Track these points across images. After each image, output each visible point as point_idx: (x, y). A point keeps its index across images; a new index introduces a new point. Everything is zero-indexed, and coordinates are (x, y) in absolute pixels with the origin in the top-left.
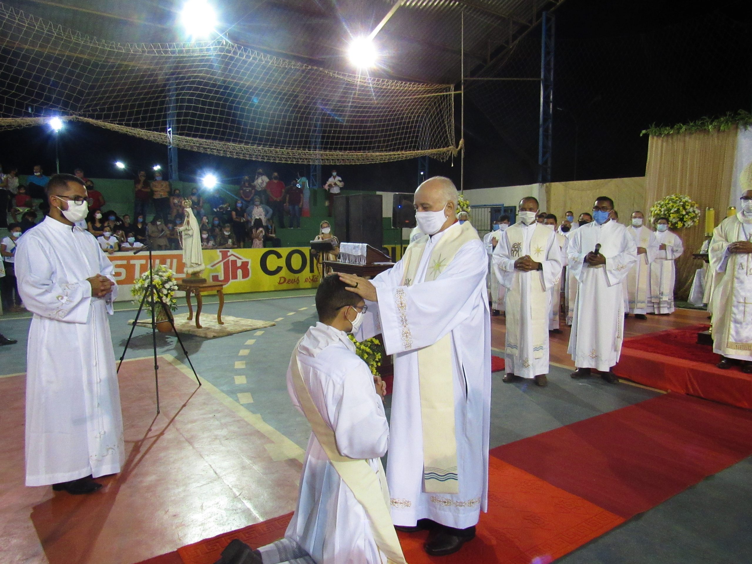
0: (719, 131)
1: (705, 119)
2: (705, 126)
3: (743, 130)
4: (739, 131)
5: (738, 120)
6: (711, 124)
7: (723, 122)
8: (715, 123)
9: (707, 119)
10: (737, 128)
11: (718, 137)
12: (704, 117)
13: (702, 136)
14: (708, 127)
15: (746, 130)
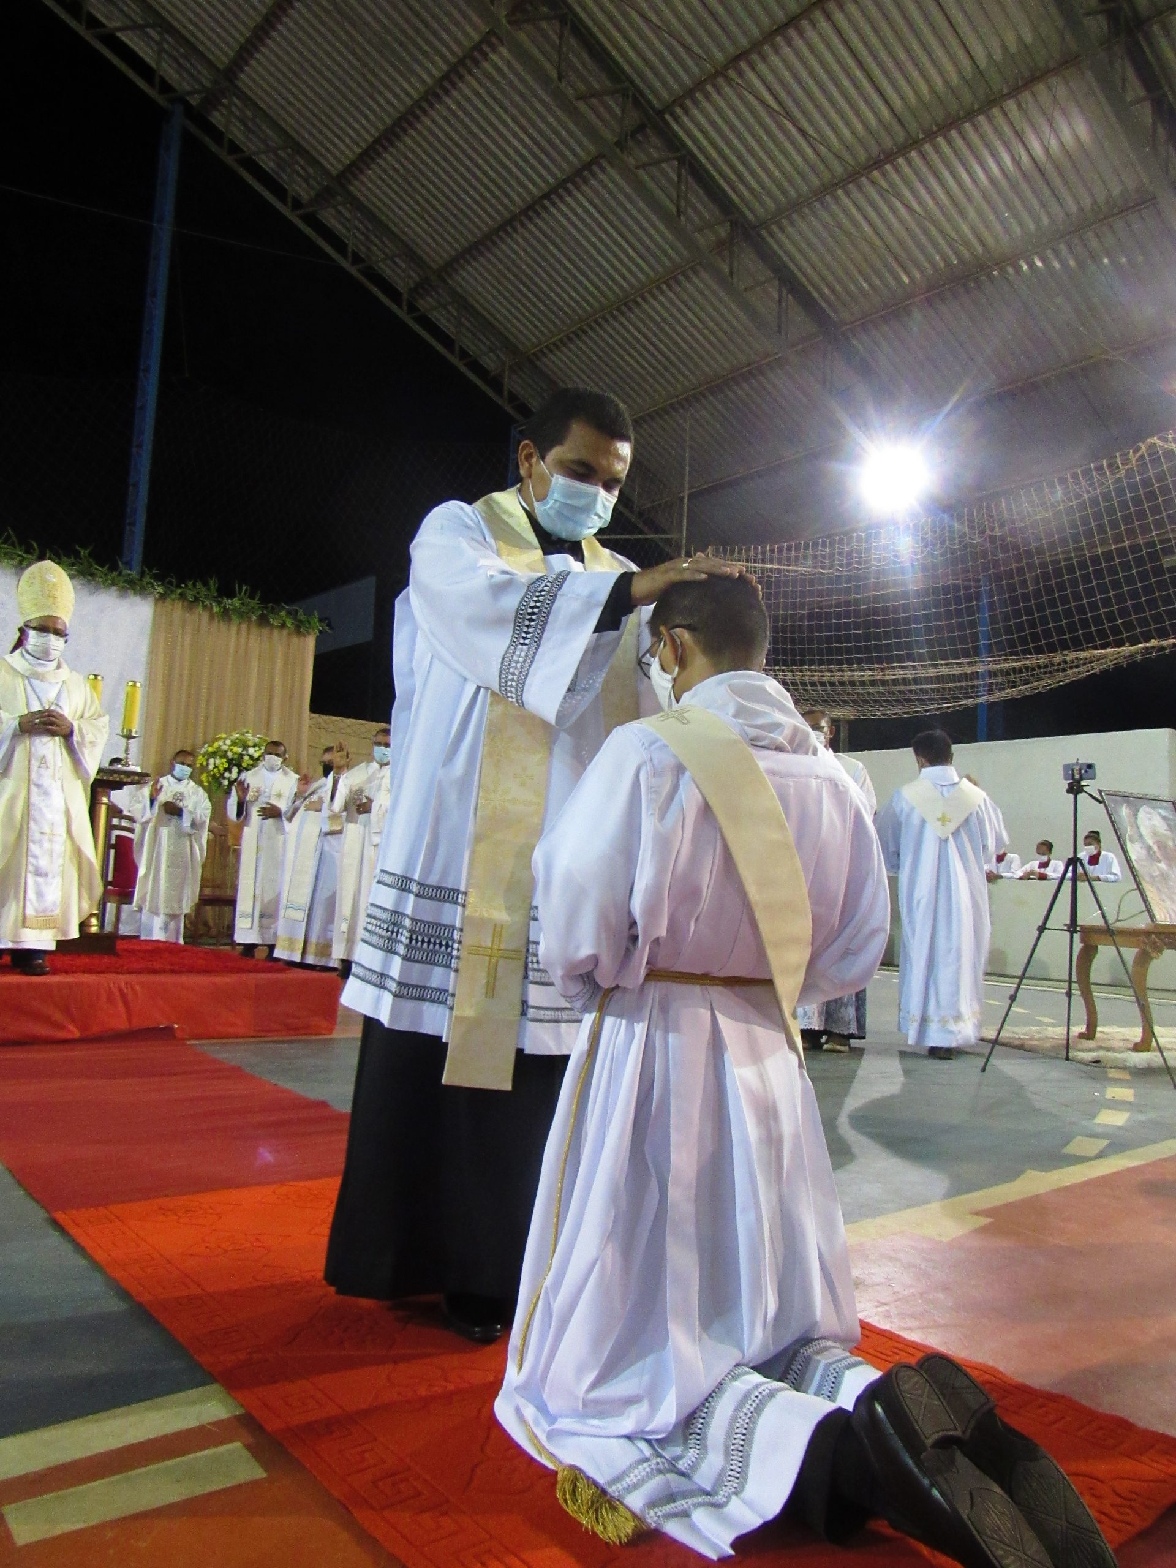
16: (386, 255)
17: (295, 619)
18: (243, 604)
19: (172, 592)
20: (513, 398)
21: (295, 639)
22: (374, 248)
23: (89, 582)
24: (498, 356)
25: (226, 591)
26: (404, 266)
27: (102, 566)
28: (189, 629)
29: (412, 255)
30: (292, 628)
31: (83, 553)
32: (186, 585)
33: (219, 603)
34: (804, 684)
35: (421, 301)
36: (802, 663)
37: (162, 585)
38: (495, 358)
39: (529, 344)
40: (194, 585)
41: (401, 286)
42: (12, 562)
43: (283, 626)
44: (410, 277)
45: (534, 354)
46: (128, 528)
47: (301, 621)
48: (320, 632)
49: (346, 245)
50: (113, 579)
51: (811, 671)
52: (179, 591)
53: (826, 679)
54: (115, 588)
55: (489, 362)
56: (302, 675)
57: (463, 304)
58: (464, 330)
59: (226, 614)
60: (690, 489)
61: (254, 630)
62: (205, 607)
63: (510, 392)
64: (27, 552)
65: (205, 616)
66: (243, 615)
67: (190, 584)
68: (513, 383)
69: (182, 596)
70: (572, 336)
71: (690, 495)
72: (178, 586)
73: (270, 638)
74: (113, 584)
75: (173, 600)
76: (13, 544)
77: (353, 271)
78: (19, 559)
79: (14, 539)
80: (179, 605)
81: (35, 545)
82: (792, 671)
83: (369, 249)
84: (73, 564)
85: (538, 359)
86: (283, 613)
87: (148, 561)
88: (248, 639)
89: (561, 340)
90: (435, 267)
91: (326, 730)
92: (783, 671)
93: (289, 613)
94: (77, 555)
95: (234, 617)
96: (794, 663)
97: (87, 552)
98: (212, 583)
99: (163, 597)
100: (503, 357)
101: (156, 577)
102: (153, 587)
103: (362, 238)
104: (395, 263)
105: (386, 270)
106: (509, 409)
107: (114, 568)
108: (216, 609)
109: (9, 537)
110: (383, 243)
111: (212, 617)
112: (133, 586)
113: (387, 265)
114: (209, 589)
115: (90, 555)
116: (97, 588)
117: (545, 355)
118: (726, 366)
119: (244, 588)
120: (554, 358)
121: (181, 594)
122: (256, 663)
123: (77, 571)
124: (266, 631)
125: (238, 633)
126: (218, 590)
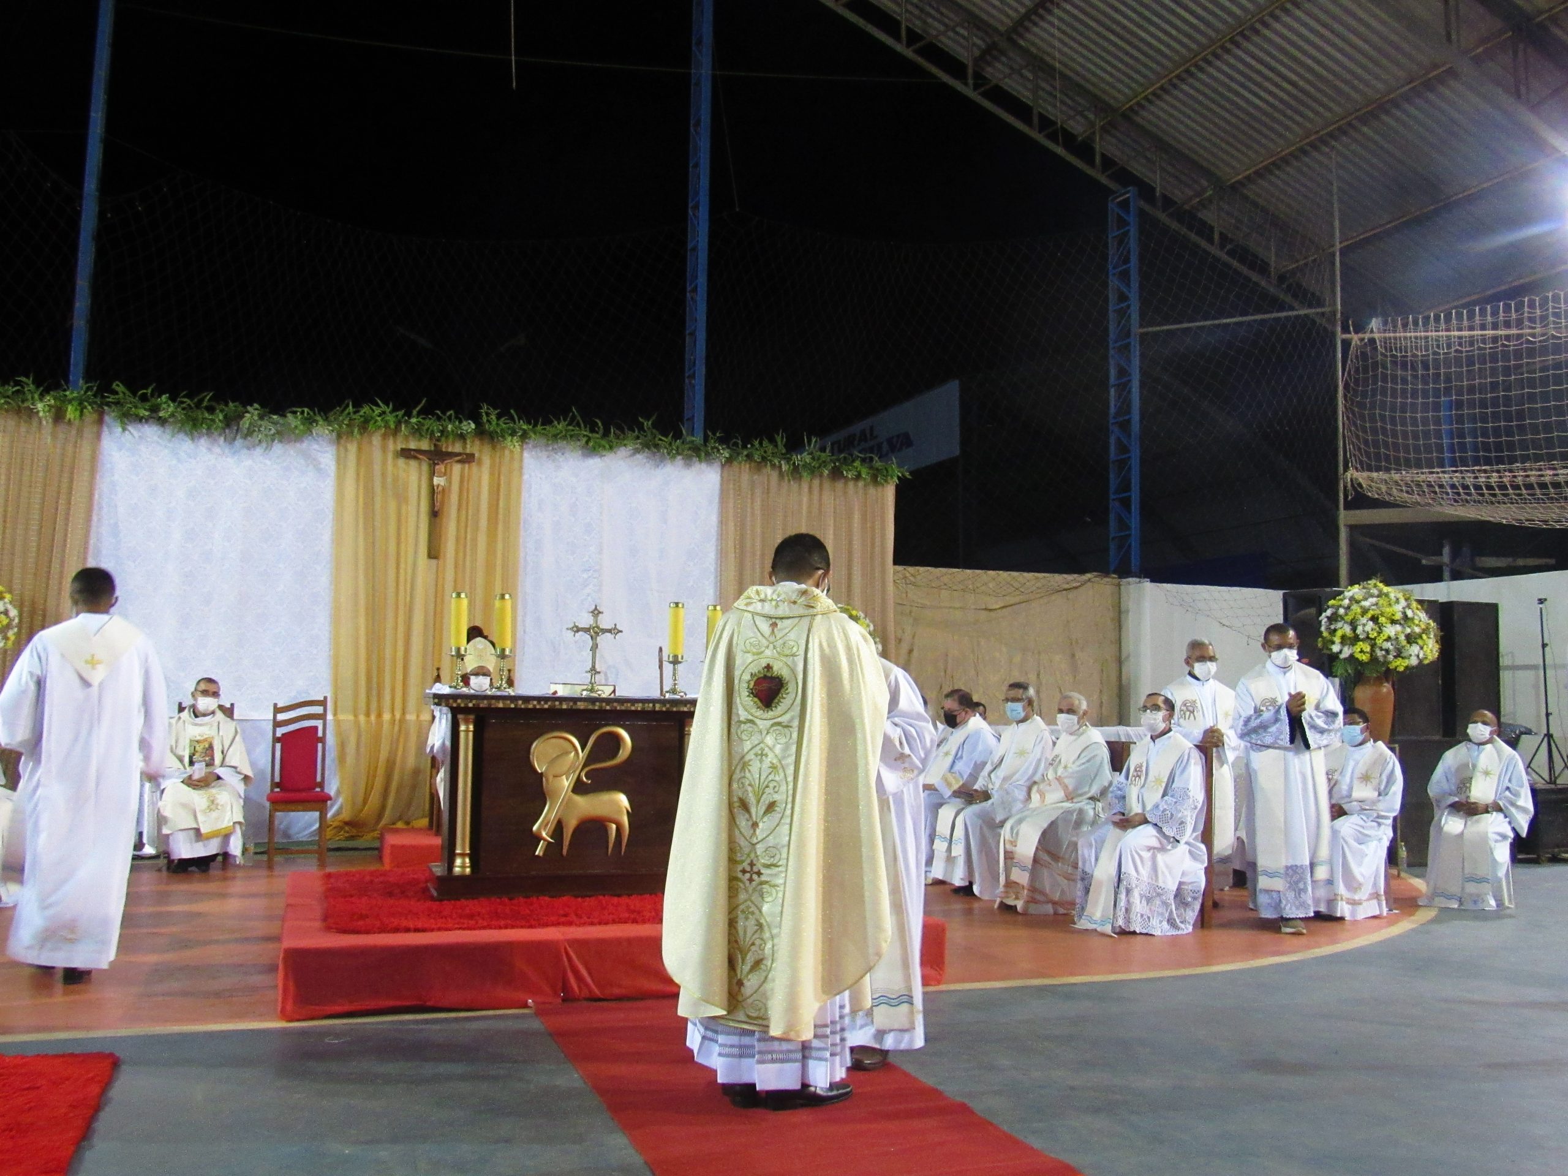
0: (59, 416)
1: (28, 385)
2: (23, 401)
3: (120, 429)
4: (105, 429)
5: (108, 404)
6: (41, 400)
7: (70, 401)
8: (50, 400)
9: (32, 387)
10: (100, 421)
11: (54, 436)
12: (24, 379)
13: (11, 423)
14: (33, 404)
15: (124, 429)
16: (945, 25)
17: (871, 468)
18: (813, 458)
19: (738, 454)
20: (1108, 163)
21: (872, 490)
22: (930, 20)
23: (654, 454)
24: (1086, 118)
25: (794, 445)
26: (966, 33)
27: (666, 436)
28: (758, 492)
29: (975, 22)
30: (869, 478)
31: (647, 424)
32: (753, 445)
33: (788, 460)
34: (1516, 487)
35: (989, 69)
36: (1512, 460)
37: (728, 447)
38: (1083, 120)
39: (1121, 97)
40: (761, 444)
41: (964, 54)
42: (578, 443)
43: (858, 477)
44: (974, 44)
45: (1131, 109)
46: (687, 381)
47: (877, 469)
48: (899, 478)
49: (898, 23)
50: (678, 448)
51: (1525, 470)
52: (745, 453)
53: (1547, 479)
54: (679, 457)
55: (1077, 127)
56: (883, 528)
57: (1041, 66)
58: (1041, 93)
59: (796, 471)
60: (1340, 243)
61: (827, 484)
62: (773, 466)
63: (1103, 155)
64: (592, 431)
65: (774, 475)
66: (813, 471)
67: (756, 443)
68: (1105, 145)
69: (749, 457)
70: (1175, 81)
71: (1341, 250)
72: (745, 447)
73: (845, 493)
74: (678, 454)
75: (740, 463)
76: (578, 425)
77: (909, 53)
78: (585, 440)
79: (579, 418)
80: (746, 467)
81: (600, 424)
82: (1498, 471)
83: (925, 22)
84: (638, 438)
85: (1137, 113)
86: (857, 464)
87: (711, 424)
88: (821, 495)
89: (1162, 88)
90: (1002, 29)
91: (914, 584)
92: (1485, 471)
93: (863, 460)
94: (641, 428)
95: (805, 474)
96: (1500, 460)
97: (650, 423)
98: (779, 439)
99: (729, 461)
100: (1091, 116)
101: (722, 441)
102: (718, 450)
103: (917, 12)
104: (957, 33)
105: (947, 43)
106: (1104, 180)
107: (678, 435)
108: (785, 467)
109: (574, 415)
110: (942, 14)
111: (781, 475)
112: (699, 453)
113: (949, 38)
114: (776, 446)
115: (654, 426)
116: (662, 459)
117: (1143, 107)
118: (1380, 86)
119: (814, 440)
120: (1155, 110)
121: (747, 456)
122: (831, 523)
123: (641, 443)
124: (840, 485)
125: (810, 488)
126: (785, 446)
